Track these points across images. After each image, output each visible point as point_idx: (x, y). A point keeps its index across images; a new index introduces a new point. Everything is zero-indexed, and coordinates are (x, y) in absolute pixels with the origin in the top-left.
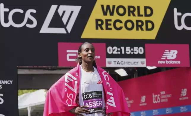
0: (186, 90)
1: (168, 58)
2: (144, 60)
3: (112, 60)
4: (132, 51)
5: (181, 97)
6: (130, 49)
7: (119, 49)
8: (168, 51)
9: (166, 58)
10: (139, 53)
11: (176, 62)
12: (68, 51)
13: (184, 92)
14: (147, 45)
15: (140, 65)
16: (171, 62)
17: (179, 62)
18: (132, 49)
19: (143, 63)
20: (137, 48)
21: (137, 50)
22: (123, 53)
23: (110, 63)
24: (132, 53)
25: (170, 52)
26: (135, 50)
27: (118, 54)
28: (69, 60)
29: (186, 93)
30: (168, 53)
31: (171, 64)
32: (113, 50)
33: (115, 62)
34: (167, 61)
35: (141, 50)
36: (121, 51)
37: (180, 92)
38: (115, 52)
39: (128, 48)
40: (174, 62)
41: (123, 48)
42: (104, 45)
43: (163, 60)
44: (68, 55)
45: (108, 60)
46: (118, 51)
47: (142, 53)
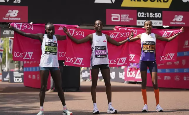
0: (187, 41)
1: (177, 21)
2: (161, 21)
3: (141, 21)
4: (153, 16)
5: (184, 46)
6: (153, 14)
7: (145, 14)
8: (177, 16)
9: (176, 20)
10: (158, 17)
11: (182, 23)
12: (112, 15)
13: (186, 43)
14: (163, 12)
15: (158, 25)
16: (179, 23)
17: (184, 23)
18: (154, 14)
19: (160, 23)
20: (157, 13)
21: (157, 15)
22: (148, 16)
23: (139, 23)
24: (154, 17)
25: (179, 17)
26: (155, 15)
27: (145, 17)
28: (113, 20)
29: (188, 43)
30: (177, 17)
31: (179, 25)
32: (142, 15)
33: (142, 22)
34: (176, 23)
35: (160, 15)
36: (146, 15)
37: (184, 43)
38: (143, 16)
39: (151, 14)
40: (181, 23)
41: (148, 13)
42: (136, 11)
43: (174, 22)
44: (112, 18)
45: (138, 21)
46: (144, 15)
47: (160, 17)
